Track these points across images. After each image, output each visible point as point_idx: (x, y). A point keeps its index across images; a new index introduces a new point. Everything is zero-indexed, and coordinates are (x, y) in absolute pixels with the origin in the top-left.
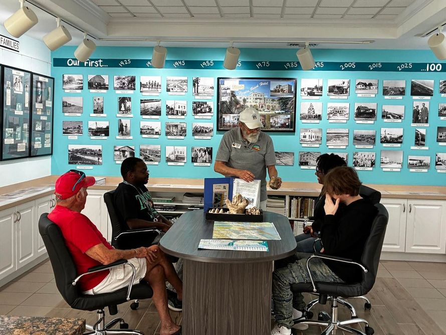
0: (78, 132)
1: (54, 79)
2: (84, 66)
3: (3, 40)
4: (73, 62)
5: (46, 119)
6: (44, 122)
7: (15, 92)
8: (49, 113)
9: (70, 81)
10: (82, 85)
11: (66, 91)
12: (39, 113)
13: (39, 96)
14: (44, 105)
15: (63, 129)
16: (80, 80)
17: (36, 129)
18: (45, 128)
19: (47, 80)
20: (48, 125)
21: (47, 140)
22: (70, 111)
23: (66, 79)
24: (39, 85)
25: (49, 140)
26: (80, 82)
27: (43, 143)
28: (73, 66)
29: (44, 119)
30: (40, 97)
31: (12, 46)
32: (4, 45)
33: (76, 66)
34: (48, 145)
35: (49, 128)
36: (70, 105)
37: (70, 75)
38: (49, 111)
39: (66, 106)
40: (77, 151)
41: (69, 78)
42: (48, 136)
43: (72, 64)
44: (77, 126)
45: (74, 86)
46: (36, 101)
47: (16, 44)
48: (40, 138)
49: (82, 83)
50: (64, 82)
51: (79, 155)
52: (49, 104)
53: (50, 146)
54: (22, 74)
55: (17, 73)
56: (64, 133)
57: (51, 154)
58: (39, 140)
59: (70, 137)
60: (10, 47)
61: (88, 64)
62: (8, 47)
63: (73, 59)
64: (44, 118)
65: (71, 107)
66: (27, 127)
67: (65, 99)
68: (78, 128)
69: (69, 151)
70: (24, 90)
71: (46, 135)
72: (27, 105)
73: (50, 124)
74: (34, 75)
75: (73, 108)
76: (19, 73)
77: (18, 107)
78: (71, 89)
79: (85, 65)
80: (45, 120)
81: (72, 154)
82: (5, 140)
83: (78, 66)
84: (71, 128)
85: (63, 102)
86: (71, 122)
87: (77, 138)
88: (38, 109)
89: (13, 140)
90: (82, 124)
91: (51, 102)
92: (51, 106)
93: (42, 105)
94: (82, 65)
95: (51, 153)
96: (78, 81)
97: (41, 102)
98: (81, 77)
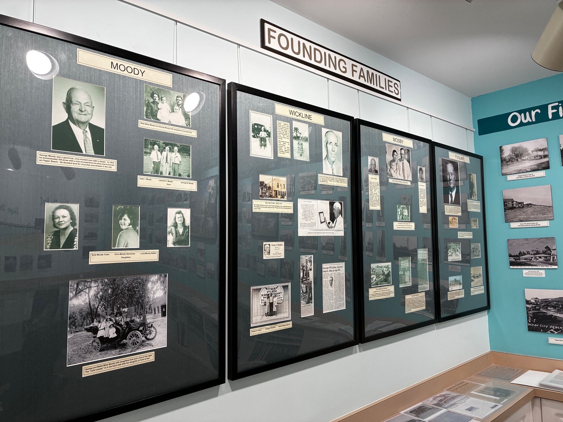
0: (547, 262)
1: (481, 158)
2: (549, 120)
3: (358, 69)
4: (521, 118)
5: (471, 237)
6: (466, 243)
7: (391, 181)
8: (476, 225)
9: (517, 156)
10: (546, 160)
11: (510, 178)
12: (455, 225)
13: (452, 190)
14: (465, 210)
15: (510, 256)
16: (541, 150)
17: (450, 259)
18: (469, 255)
19: (467, 159)
20: (475, 249)
21: (476, 280)
22: (522, 217)
23: (507, 153)
24: (450, 168)
25: (481, 280)
26: (541, 153)
27: (467, 287)
28: (522, 124)
29: (466, 237)
30: (454, 194)
31: (383, 85)
32: (362, 81)
33: (529, 123)
34: (478, 289)
35: (478, 255)
36: (521, 206)
37: (516, 145)
38: (475, 221)
39: (513, 208)
40: (547, 303)
41: (514, 150)
42: (478, 270)
43: (518, 122)
44: (542, 249)
45: (527, 164)
46: (446, 201)
47: (392, 84)
48: (459, 278)
49: (545, 156)
50: (503, 160)
51: (551, 312)
52: (475, 207)
53: (483, 292)
54: (408, 143)
55: (394, 140)
56: (512, 264)
57: (488, 307)
58: (456, 282)
59: (526, 272)
60: (378, 88)
61: (558, 112)
62: (372, 86)
63: (520, 112)
64: (467, 235)
65: (525, 209)
66: (426, 257)
67: (509, 194)
68: (544, 253)
69: (528, 302)
70: (414, 176)
71: (472, 269)
72: (423, 209)
73: (479, 246)
74: (436, 148)
75: (529, 210)
76: (400, 141)
77: (402, 214)
78: (519, 172)
79: (550, 116)
80: (469, 240)
81: (534, 309)
82: (371, 291)
83: (533, 123)
84: (528, 253)
85: (505, 202)
86: (527, 239)
87: (544, 276)
88: (450, 218)
89: (392, 288)
90: (554, 243)
91: (479, 204)
92: (479, 210)
93: (459, 208)
94: (542, 117)
95: (486, 304)
96: (535, 153)
97: (456, 202)
98: (542, 143)
